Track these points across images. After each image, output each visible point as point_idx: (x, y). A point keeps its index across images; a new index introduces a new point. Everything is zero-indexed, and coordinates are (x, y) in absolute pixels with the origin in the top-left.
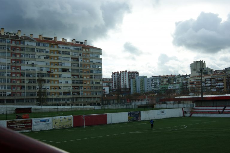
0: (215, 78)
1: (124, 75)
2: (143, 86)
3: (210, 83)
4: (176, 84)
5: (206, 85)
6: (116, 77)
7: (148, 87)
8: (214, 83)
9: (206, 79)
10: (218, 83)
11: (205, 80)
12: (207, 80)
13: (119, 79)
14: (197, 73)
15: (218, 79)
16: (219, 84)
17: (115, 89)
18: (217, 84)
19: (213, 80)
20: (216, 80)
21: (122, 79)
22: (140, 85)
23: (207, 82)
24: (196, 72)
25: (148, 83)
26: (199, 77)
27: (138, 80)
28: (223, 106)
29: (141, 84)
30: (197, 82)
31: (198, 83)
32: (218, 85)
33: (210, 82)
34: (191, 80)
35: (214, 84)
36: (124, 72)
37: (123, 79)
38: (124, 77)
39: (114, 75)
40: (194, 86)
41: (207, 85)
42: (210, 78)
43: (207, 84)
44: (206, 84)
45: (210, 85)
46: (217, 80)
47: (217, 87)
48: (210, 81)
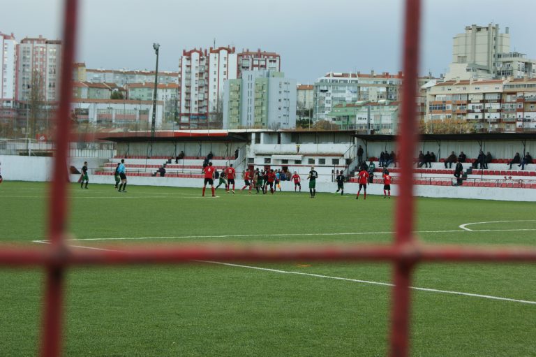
0: (515, 93)
1: (223, 62)
2: (264, 108)
3: (499, 111)
4: (386, 108)
5: (484, 116)
6: (195, 71)
7: (284, 111)
8: (512, 111)
9: (484, 94)
10: (523, 111)
11: (481, 98)
12: (488, 98)
13: (205, 75)
14: (468, 70)
15: (526, 95)
16: (526, 114)
17: (186, 115)
18: (521, 114)
19: (509, 98)
20: (519, 101)
21: (212, 76)
22: (253, 102)
23: (487, 105)
24: (465, 66)
25: (284, 96)
26: (462, 87)
27: (250, 86)
28: (165, 158)
29: (256, 99)
30: (454, 105)
31: (458, 107)
32: (524, 121)
33: (497, 106)
34: (435, 96)
35: (511, 116)
36: (221, 52)
37: (216, 77)
38: (223, 69)
39: (185, 62)
40: (442, 117)
41: (487, 115)
42: (501, 90)
43: (487, 111)
44: (483, 111)
45: (498, 116)
46: (522, 100)
47: (519, 124)
48: (500, 101)
